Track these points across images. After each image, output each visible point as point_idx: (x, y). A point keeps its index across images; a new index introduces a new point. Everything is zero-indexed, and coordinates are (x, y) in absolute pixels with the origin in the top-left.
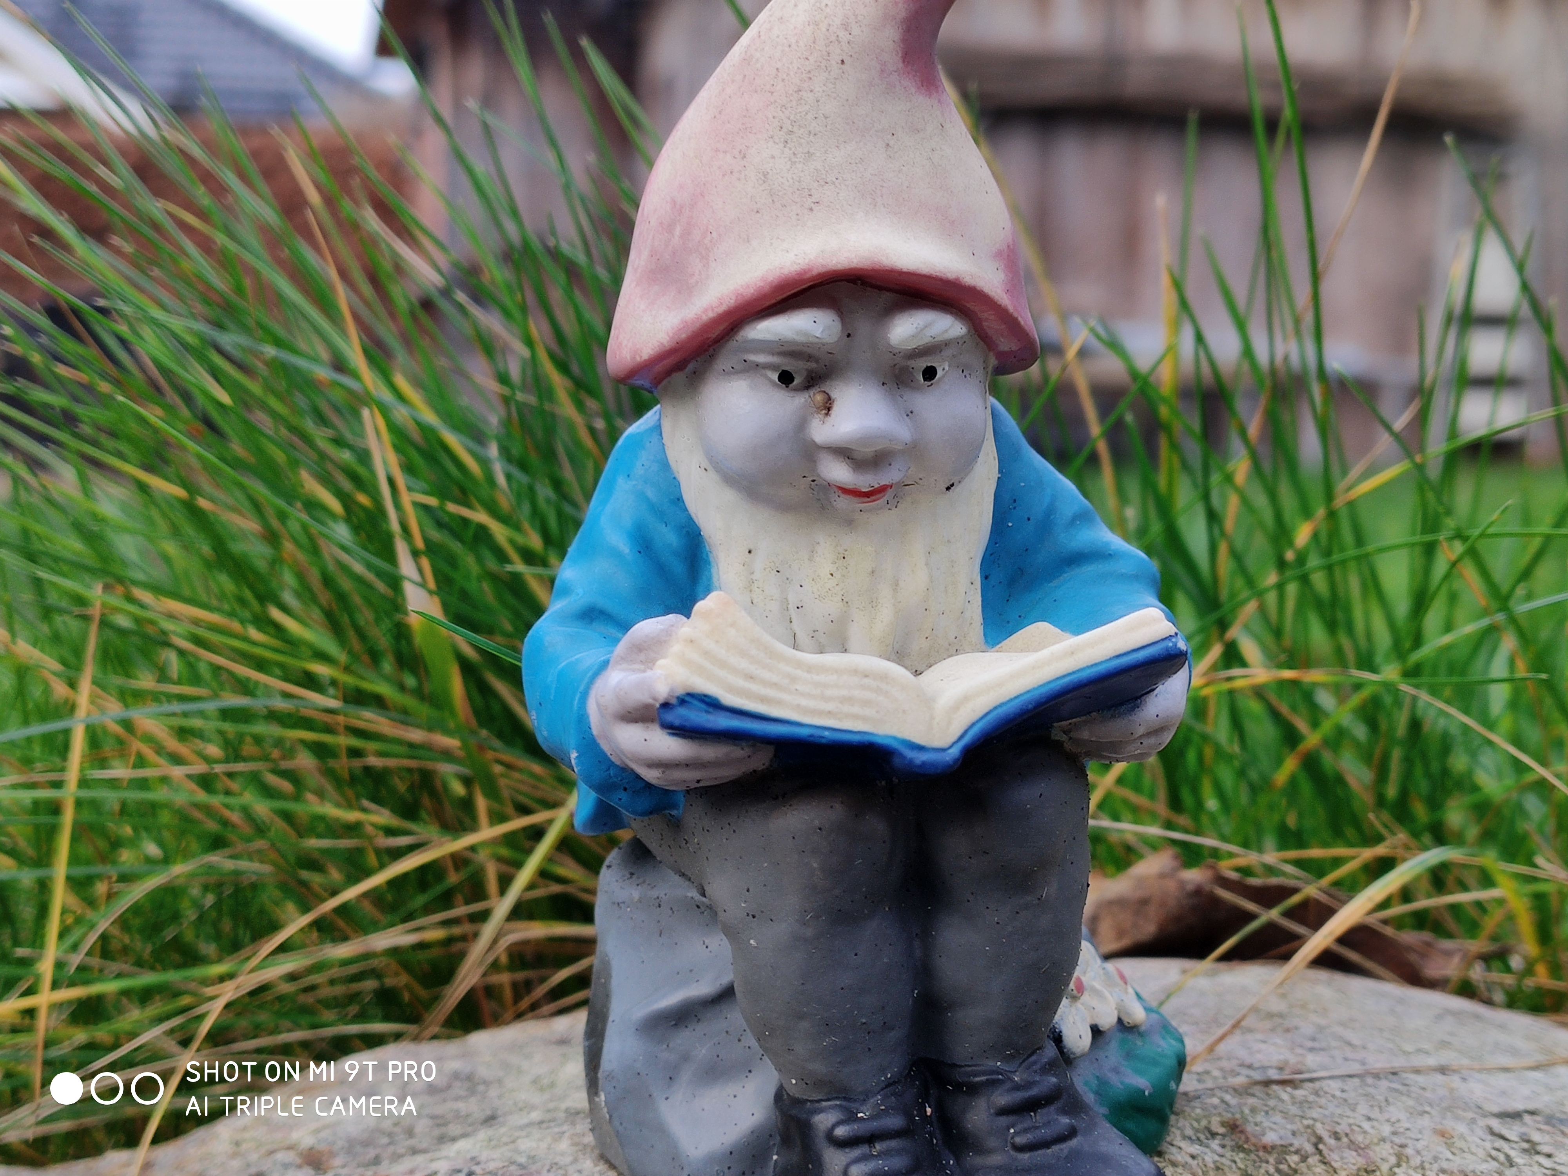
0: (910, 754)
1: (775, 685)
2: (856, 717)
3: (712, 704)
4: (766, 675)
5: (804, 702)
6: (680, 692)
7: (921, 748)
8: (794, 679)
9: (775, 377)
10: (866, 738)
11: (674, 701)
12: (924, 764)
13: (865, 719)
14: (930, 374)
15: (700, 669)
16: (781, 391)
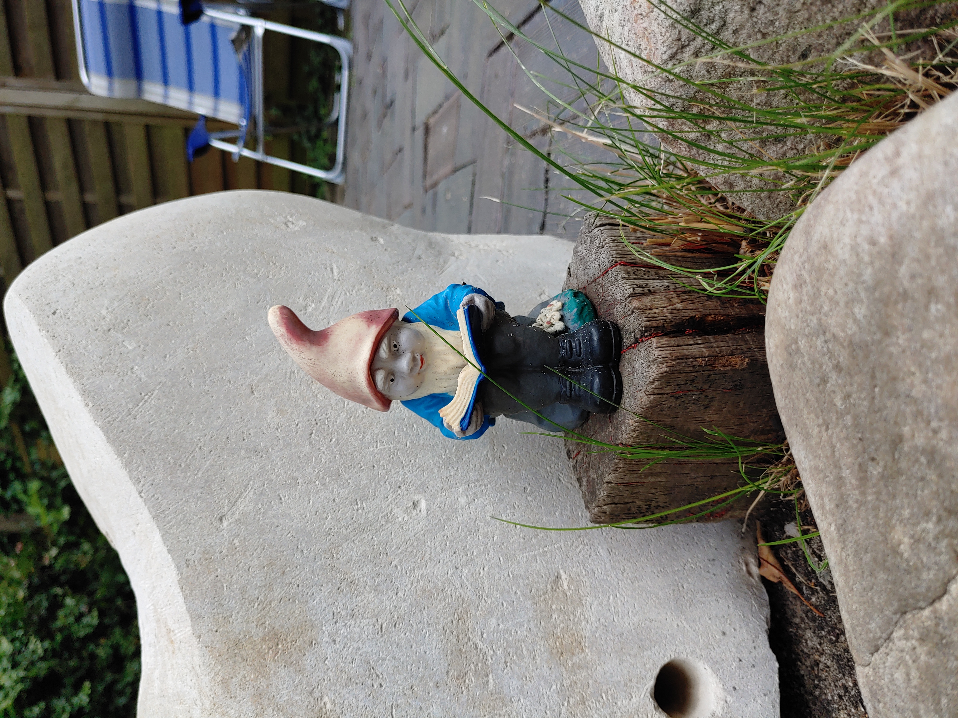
9: (392, 383)
14: (395, 346)
15: (455, 420)
16: (395, 381)
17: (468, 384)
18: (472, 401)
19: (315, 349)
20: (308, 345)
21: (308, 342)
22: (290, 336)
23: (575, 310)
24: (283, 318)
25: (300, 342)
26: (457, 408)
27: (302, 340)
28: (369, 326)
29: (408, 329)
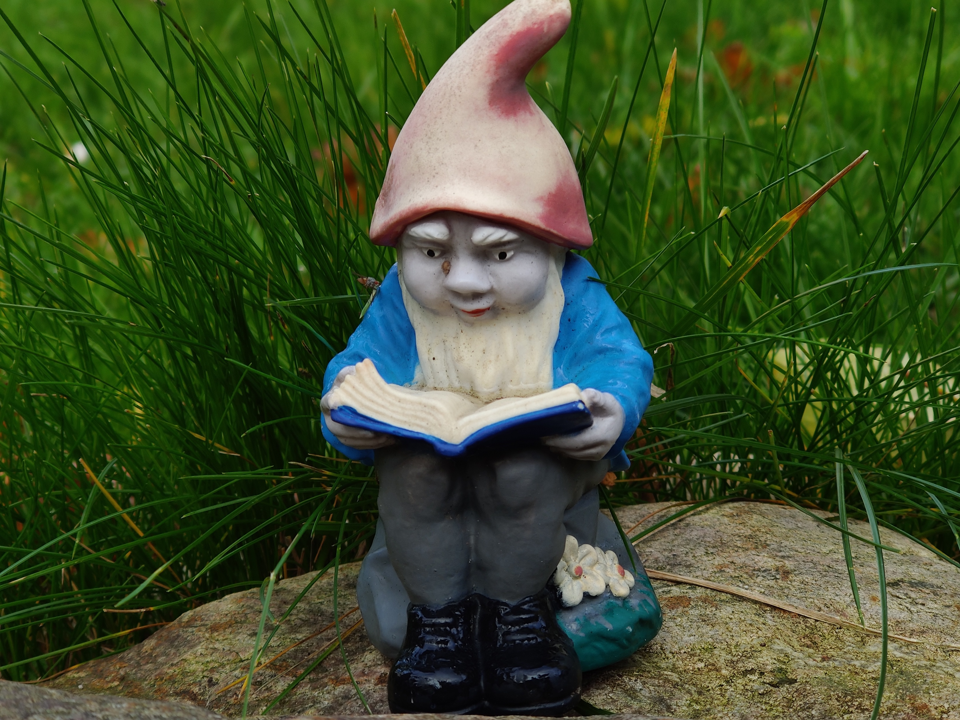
0: (439, 446)
1: (383, 406)
2: (418, 425)
3: (354, 412)
4: (380, 401)
5: (395, 415)
6: (340, 405)
7: (445, 443)
8: (392, 404)
9: (426, 253)
10: (421, 436)
11: (336, 409)
12: (445, 451)
13: (421, 427)
14: (503, 256)
15: (350, 395)
16: (431, 261)
17: (423, 419)
18: (391, 430)
19: (481, 94)
20: (489, 79)
21: (495, 78)
22: (504, 41)
23: (609, 626)
24: (542, 23)
25: (493, 62)
26: (375, 398)
27: (498, 68)
28: (541, 198)
29: (546, 277)
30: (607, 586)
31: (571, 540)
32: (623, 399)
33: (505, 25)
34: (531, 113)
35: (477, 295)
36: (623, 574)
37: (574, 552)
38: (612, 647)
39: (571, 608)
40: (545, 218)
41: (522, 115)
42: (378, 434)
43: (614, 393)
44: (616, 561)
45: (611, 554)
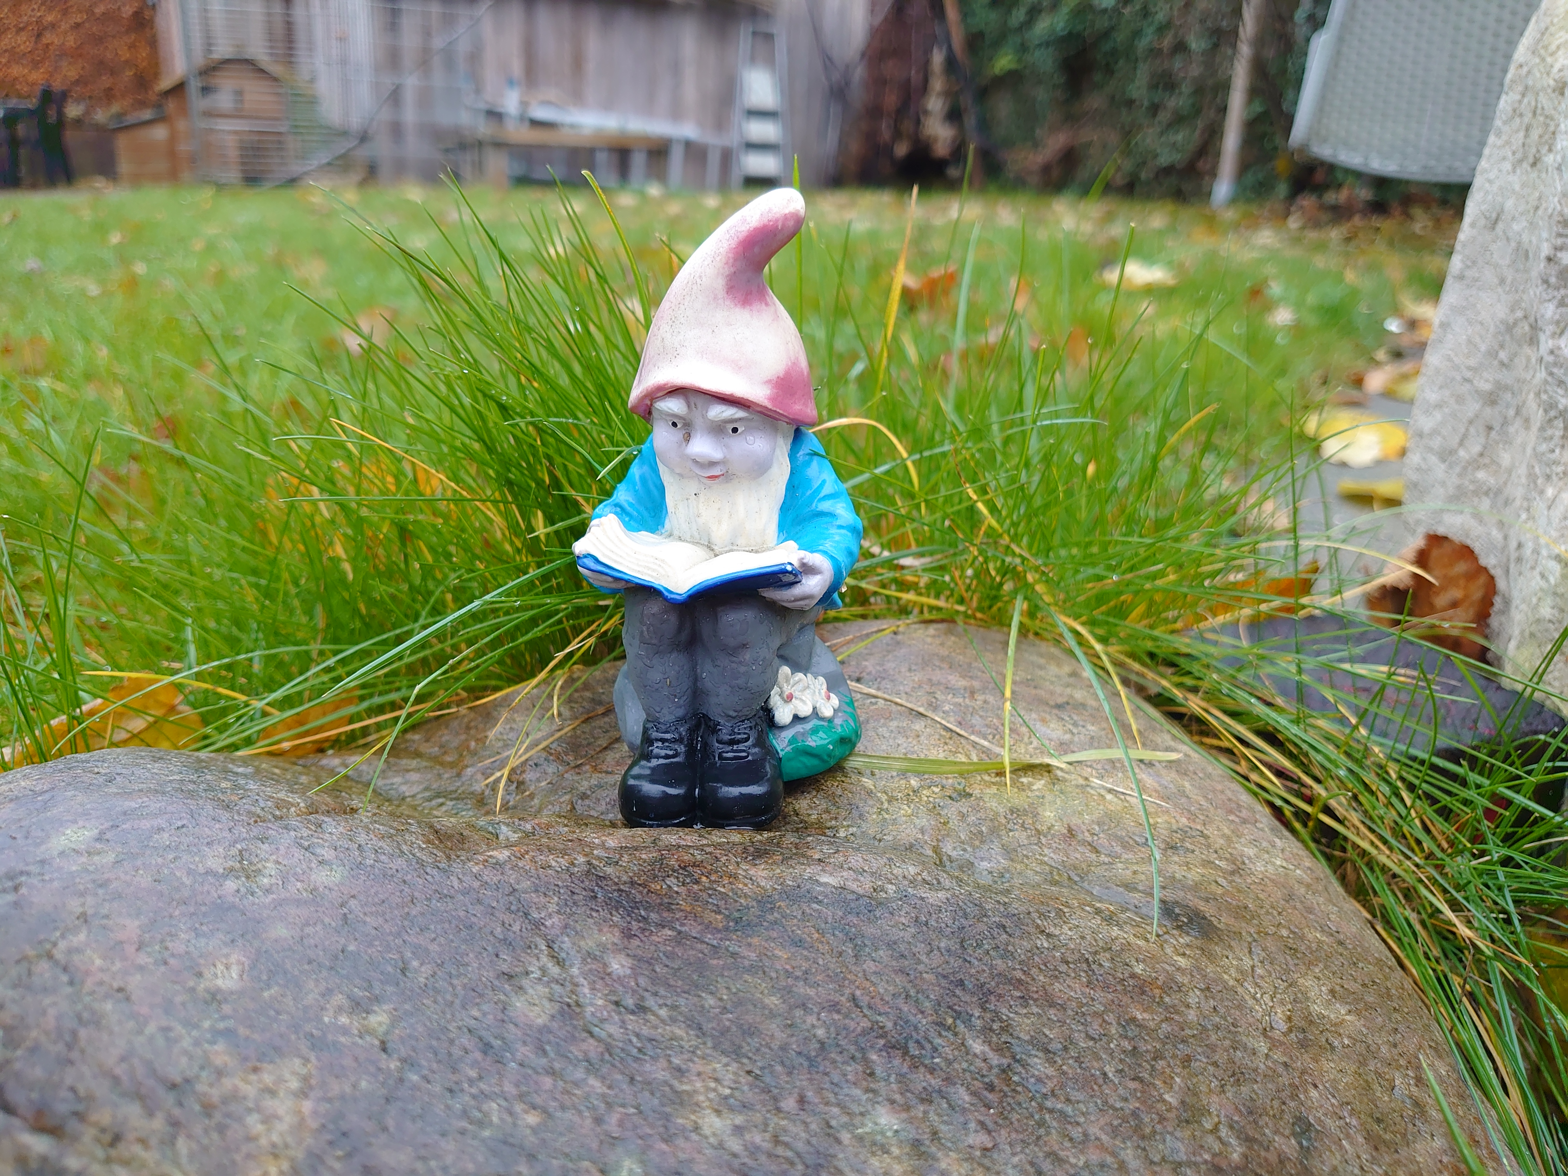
1: (623, 557)
3: (596, 560)
5: (631, 566)
9: (670, 423)
13: (654, 577)
14: (735, 430)
15: (594, 545)
16: (674, 431)
17: (654, 570)
18: (629, 578)
19: (720, 284)
20: (727, 271)
21: (733, 270)
22: (742, 236)
23: (814, 744)
24: (777, 220)
25: (731, 255)
27: (735, 260)
28: (769, 382)
29: (774, 450)
30: (814, 708)
31: (785, 670)
32: (832, 558)
33: (744, 221)
34: (767, 304)
35: (712, 464)
36: (829, 698)
37: (787, 681)
38: (814, 762)
39: (783, 728)
40: (772, 399)
41: (757, 306)
42: (617, 579)
43: (825, 553)
44: (825, 686)
45: (821, 679)
